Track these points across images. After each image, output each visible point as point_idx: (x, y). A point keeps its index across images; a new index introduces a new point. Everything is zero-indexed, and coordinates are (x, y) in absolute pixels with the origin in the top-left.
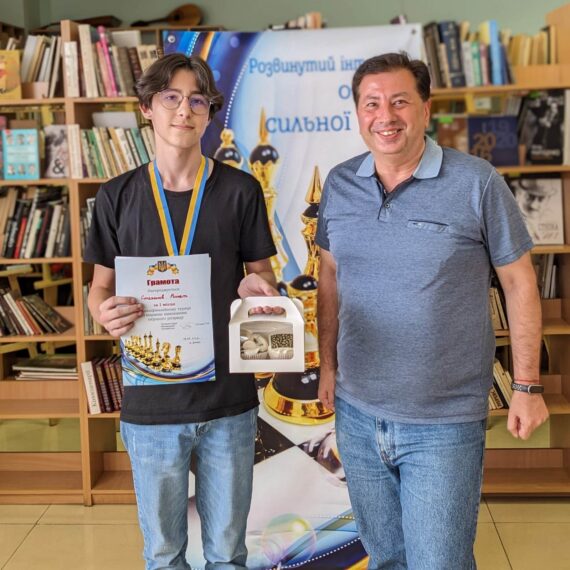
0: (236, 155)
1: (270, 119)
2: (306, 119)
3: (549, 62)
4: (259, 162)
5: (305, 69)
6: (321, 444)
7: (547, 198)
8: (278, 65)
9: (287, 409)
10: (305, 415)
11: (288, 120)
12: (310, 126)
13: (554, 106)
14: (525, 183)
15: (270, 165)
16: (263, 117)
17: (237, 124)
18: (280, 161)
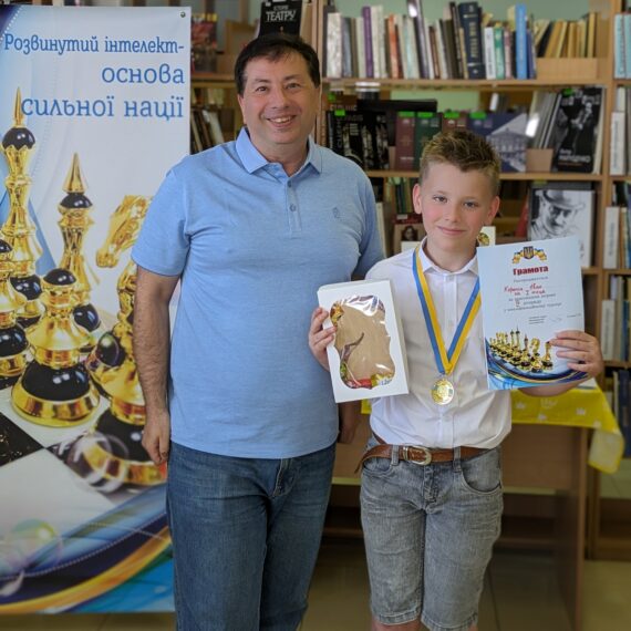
1: (26, 100)
2: (65, 102)
3: (586, 56)
4: (13, 147)
5: (66, 48)
6: (72, 447)
7: (574, 212)
8: (36, 42)
9: (36, 410)
10: (55, 417)
11: (45, 102)
12: (69, 110)
13: (589, 105)
14: (550, 193)
15: (25, 151)
16: (18, 98)
18: (36, 145)
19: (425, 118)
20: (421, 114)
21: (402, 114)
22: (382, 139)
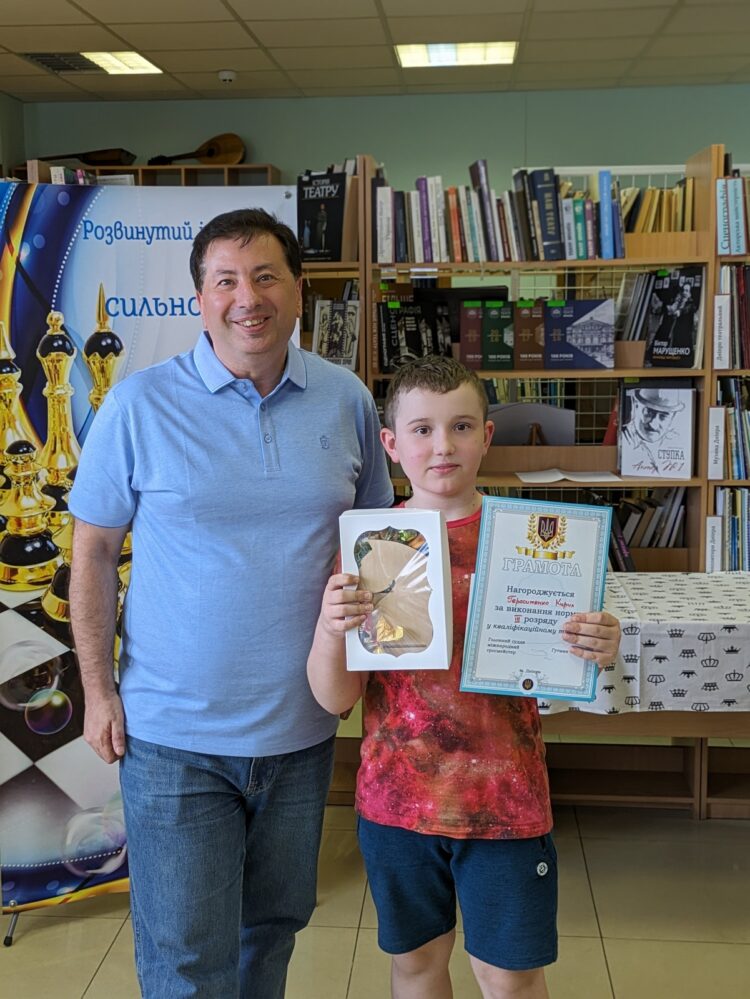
0: (67, 344)
1: (111, 299)
2: (156, 300)
3: (683, 229)
4: (97, 354)
5: (155, 236)
7: (672, 414)
8: (120, 229)
11: (133, 300)
12: (161, 309)
13: (687, 287)
14: (643, 393)
15: (112, 359)
16: (101, 296)
17: (67, 304)
18: (124, 352)
19: (495, 308)
20: (489, 304)
21: (467, 304)
22: (444, 334)
